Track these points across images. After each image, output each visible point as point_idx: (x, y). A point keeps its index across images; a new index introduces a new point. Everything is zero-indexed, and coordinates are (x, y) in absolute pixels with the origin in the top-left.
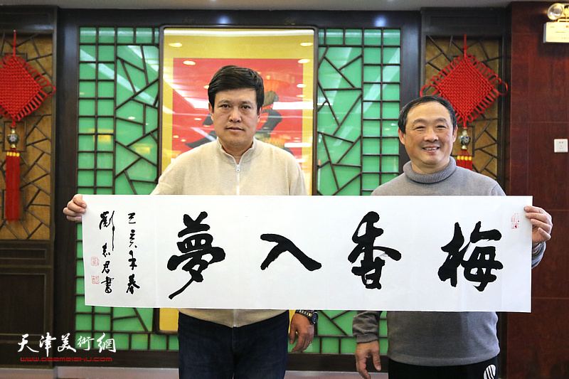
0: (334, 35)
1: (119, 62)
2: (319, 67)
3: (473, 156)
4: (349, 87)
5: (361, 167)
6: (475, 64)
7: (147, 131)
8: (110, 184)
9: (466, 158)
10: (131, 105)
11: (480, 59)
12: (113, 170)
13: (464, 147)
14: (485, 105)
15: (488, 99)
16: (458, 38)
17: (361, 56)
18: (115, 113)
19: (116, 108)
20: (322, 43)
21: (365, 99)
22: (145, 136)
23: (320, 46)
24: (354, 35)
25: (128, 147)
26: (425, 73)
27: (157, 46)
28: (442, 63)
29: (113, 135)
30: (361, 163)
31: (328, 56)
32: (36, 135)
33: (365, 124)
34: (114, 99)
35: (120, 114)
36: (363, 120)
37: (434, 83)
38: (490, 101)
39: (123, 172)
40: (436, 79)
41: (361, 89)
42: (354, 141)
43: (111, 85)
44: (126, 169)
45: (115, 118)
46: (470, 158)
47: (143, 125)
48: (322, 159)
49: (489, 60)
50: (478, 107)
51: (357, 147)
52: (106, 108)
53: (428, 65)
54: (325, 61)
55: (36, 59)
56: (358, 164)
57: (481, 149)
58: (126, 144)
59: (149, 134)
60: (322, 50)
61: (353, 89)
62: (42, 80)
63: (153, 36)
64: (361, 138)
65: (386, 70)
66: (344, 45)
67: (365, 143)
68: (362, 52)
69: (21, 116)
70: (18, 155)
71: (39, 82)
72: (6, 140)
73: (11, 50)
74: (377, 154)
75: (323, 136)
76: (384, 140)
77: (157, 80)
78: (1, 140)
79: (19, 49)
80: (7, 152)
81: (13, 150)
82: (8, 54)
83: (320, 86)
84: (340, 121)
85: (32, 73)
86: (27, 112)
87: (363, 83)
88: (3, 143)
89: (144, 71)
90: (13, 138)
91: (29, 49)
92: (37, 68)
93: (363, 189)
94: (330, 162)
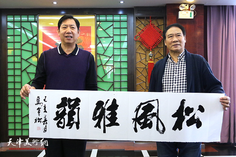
0: (102, 18)
1: (22, 28)
2: (97, 29)
3: (154, 61)
4: (109, 36)
5: (113, 66)
6: (154, 27)
7: (33, 54)
8: (20, 74)
9: (151, 62)
10: (27, 44)
11: (156, 25)
12: (21, 69)
13: (150, 58)
14: (158, 42)
15: (159, 40)
16: (148, 18)
17: (113, 25)
18: (21, 47)
19: (22, 46)
20: (98, 20)
21: (114, 41)
22: (33, 56)
24: (110, 18)
25: (26, 60)
26: (136, 31)
27: (36, 22)
28: (142, 27)
29: (21, 56)
30: (114, 64)
31: (100, 25)
33: (115, 50)
34: (21, 42)
35: (23, 48)
36: (114, 48)
37: (139, 34)
38: (160, 41)
39: (25, 69)
40: (140, 33)
41: (113, 37)
42: (110, 56)
43: (20, 37)
44: (26, 68)
45: (21, 50)
46: (153, 62)
47: (32, 52)
48: (99, 63)
49: (159, 26)
50: (155, 43)
51: (112, 58)
52: (18, 46)
53: (137, 28)
54: (99, 27)
57: (157, 58)
58: (25, 59)
59: (34, 55)
60: (98, 23)
61: (110, 37)
63: (35, 19)
64: (113, 55)
65: (122, 30)
66: (106, 21)
67: (115, 57)
68: (113, 23)
74: (119, 61)
75: (99, 55)
76: (122, 56)
77: (37, 35)
83: (98, 36)
84: (105, 49)
87: (114, 35)
89: (32, 32)
93: (114, 74)
94: (102, 64)
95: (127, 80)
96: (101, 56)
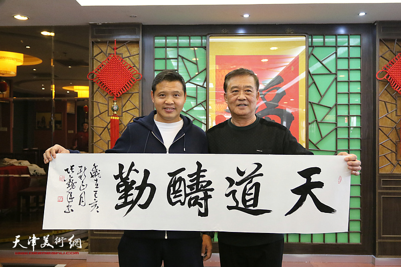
0: (318, 40)
1: (180, 59)
2: (308, 60)
4: (327, 72)
5: (336, 124)
7: (198, 103)
10: (188, 85)
17: (336, 53)
20: (310, 45)
21: (338, 80)
22: (197, 105)
23: (309, 47)
24: (330, 40)
25: (186, 113)
26: (379, 63)
27: (205, 48)
30: (337, 121)
31: (314, 53)
32: (129, 106)
33: (338, 96)
36: (337, 93)
37: (385, 69)
40: (386, 66)
41: (336, 74)
42: (331, 106)
47: (196, 98)
48: (311, 118)
53: (381, 58)
54: (312, 56)
55: (128, 57)
56: (335, 122)
58: (185, 110)
59: (200, 104)
60: (311, 49)
61: (331, 73)
62: (133, 70)
63: (202, 41)
64: (336, 105)
65: (352, 61)
66: (324, 46)
67: (339, 107)
68: (336, 50)
69: (120, 94)
70: (118, 118)
71: (131, 71)
72: (110, 109)
73: (113, 52)
74: (347, 114)
75: (312, 104)
76: (350, 106)
77: (206, 69)
78: (107, 109)
79: (118, 51)
80: (111, 116)
81: (115, 115)
82: (111, 54)
83: (309, 72)
84: (322, 94)
85: (127, 66)
86: (124, 91)
87: (337, 70)
88: (108, 110)
89: (196, 64)
90: (115, 108)
91: (123, 51)
92: (129, 62)
93: (338, 137)
94: (316, 121)
95: (359, 148)
96: (315, 107)
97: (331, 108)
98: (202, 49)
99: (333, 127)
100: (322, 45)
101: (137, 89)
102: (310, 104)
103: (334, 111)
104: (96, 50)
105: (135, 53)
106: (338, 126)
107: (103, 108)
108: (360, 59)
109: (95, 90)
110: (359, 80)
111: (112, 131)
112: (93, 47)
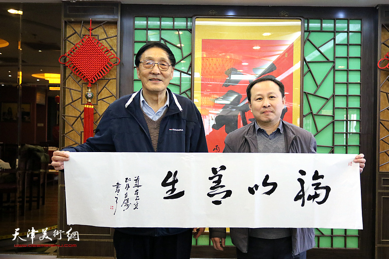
0: (314, 25)
2: (304, 46)
4: (325, 60)
5: (333, 117)
17: (334, 39)
20: (306, 29)
21: (336, 68)
23: (305, 31)
24: (328, 25)
26: (381, 50)
27: (190, 31)
30: (334, 113)
31: (310, 38)
32: (105, 93)
33: (336, 86)
36: (335, 83)
37: (388, 57)
40: (388, 54)
41: (334, 62)
42: (328, 98)
47: (180, 86)
48: (306, 111)
51: (331, 102)
53: (383, 45)
54: (308, 42)
55: (105, 39)
56: (332, 114)
59: (183, 92)
60: (306, 34)
61: (328, 61)
62: (110, 54)
63: (187, 24)
64: (333, 96)
65: (351, 48)
66: (321, 31)
67: (337, 99)
68: (335, 36)
69: (95, 79)
70: (93, 107)
71: (108, 55)
72: (84, 97)
73: (88, 33)
74: (345, 107)
75: (307, 94)
76: (349, 97)
77: (191, 54)
78: (80, 96)
79: (93, 32)
80: (84, 104)
81: (89, 104)
82: (86, 36)
83: (305, 60)
84: (319, 83)
85: (103, 49)
86: (100, 76)
87: (335, 58)
88: (81, 98)
89: (180, 48)
90: (90, 95)
91: (100, 32)
92: (106, 45)
93: (335, 131)
94: (312, 113)
95: (358, 144)
96: (311, 98)
97: (327, 99)
98: (187, 33)
99: (330, 120)
100: (319, 29)
101: (114, 75)
102: (304, 94)
103: (331, 103)
104: (69, 31)
105: (113, 35)
106: (336, 119)
107: (76, 95)
108: (360, 47)
109: (67, 75)
110: (359, 69)
111: (85, 121)
112: (65, 27)
